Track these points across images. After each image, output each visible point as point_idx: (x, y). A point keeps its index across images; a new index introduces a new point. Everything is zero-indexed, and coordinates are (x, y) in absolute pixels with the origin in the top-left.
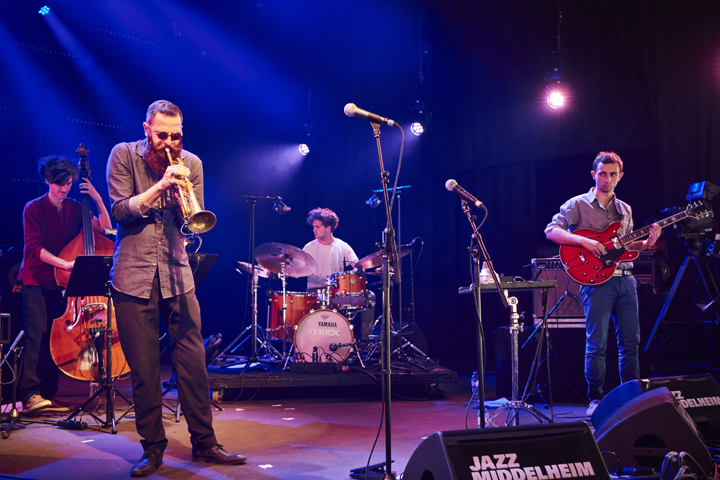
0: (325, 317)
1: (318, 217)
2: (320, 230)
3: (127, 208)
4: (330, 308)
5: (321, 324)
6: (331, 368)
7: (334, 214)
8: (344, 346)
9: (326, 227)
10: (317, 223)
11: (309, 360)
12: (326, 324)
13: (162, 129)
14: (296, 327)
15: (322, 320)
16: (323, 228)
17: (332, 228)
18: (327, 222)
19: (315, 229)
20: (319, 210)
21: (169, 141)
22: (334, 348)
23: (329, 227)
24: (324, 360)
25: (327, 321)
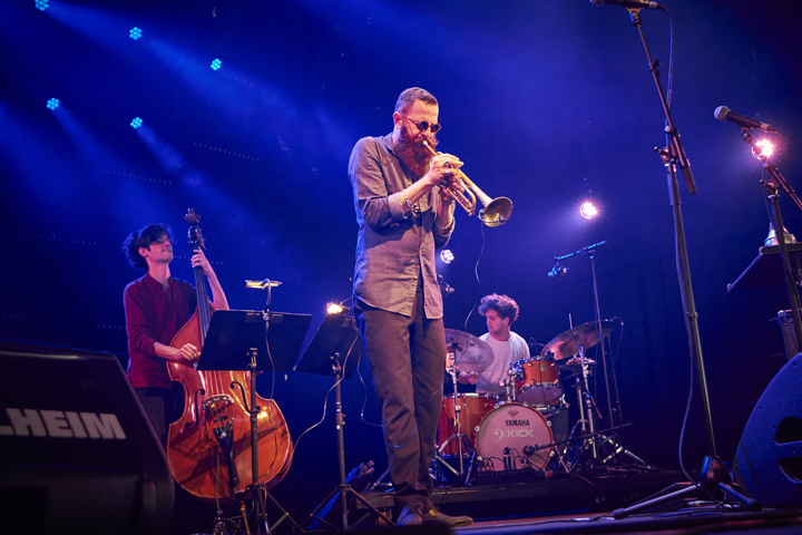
0: (513, 414)
1: (493, 305)
2: (494, 321)
3: (387, 205)
4: (518, 402)
5: (509, 423)
6: (529, 475)
7: (513, 303)
8: (543, 447)
9: (503, 318)
10: (491, 313)
11: (499, 467)
12: (515, 422)
13: (419, 118)
14: (478, 429)
15: (511, 418)
16: (498, 319)
17: (511, 320)
18: (505, 312)
19: (488, 319)
20: (493, 297)
21: (428, 132)
22: (530, 452)
23: (508, 319)
24: (519, 466)
25: (517, 418)
